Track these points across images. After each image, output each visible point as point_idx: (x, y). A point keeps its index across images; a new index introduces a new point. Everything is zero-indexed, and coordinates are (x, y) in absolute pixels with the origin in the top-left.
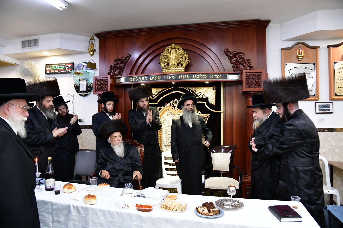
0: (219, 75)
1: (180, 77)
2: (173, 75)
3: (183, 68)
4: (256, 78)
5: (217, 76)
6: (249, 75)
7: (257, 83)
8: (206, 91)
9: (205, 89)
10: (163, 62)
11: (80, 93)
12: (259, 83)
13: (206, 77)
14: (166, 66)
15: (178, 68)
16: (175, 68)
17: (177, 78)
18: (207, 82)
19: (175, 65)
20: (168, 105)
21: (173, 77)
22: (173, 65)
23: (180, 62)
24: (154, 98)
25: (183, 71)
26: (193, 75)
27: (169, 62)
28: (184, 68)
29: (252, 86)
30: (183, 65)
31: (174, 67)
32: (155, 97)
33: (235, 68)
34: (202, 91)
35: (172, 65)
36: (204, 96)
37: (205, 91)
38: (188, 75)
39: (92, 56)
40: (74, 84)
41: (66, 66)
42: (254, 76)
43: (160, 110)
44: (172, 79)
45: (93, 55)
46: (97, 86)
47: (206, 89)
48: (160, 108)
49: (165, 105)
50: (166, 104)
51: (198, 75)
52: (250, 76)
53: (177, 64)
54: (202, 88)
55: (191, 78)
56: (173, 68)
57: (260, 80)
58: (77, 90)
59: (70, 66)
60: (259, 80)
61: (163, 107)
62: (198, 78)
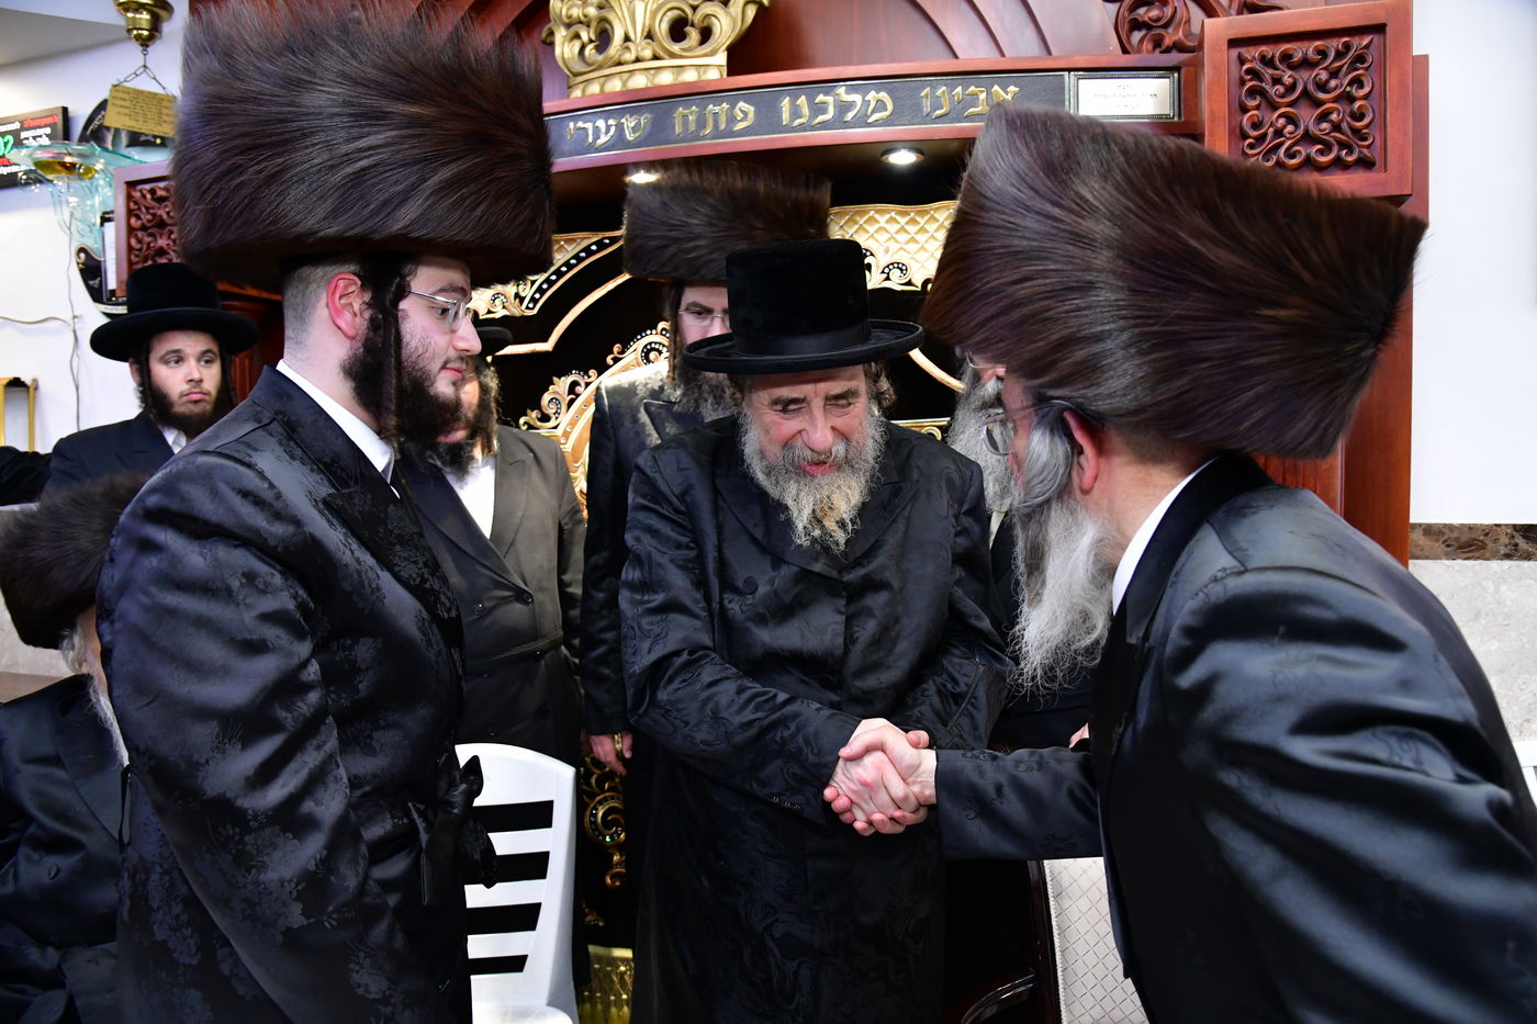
0: (996, 88)
1: (685, 123)
2: (633, 112)
3: (713, 53)
4: (1322, 87)
5: (983, 96)
6: (1267, 62)
7: (1337, 127)
8: (913, 240)
9: (903, 220)
10: (568, 26)
11: (109, 302)
12: (1358, 124)
13: (890, 107)
14: (589, 50)
15: (673, 55)
16: (656, 57)
17: (658, 131)
18: (903, 159)
19: (649, 36)
20: (633, 356)
21: (629, 123)
22: (637, 35)
23: (689, 11)
24: (527, 308)
25: (713, 75)
26: (786, 101)
27: (611, 16)
28: (721, 58)
29: (1293, 156)
30: (716, 30)
31: (648, 53)
32: (534, 300)
33: (1137, 36)
34: (883, 237)
35: (627, 39)
36: (895, 274)
37: (903, 237)
38: (742, 105)
39: (145, 43)
40: (75, 246)
41: (24, 135)
42: (1306, 64)
43: (578, 396)
44: (619, 141)
45: (151, 38)
46: (140, 241)
47: (913, 221)
48: (574, 384)
49: (609, 360)
50: (617, 347)
51: (821, 98)
52: (1268, 73)
53: (665, 26)
54: (882, 219)
55: (768, 119)
56: (638, 60)
57: (1366, 97)
58: (91, 283)
59: (48, 130)
60: (1351, 99)
61: (592, 372)
62: (821, 118)
